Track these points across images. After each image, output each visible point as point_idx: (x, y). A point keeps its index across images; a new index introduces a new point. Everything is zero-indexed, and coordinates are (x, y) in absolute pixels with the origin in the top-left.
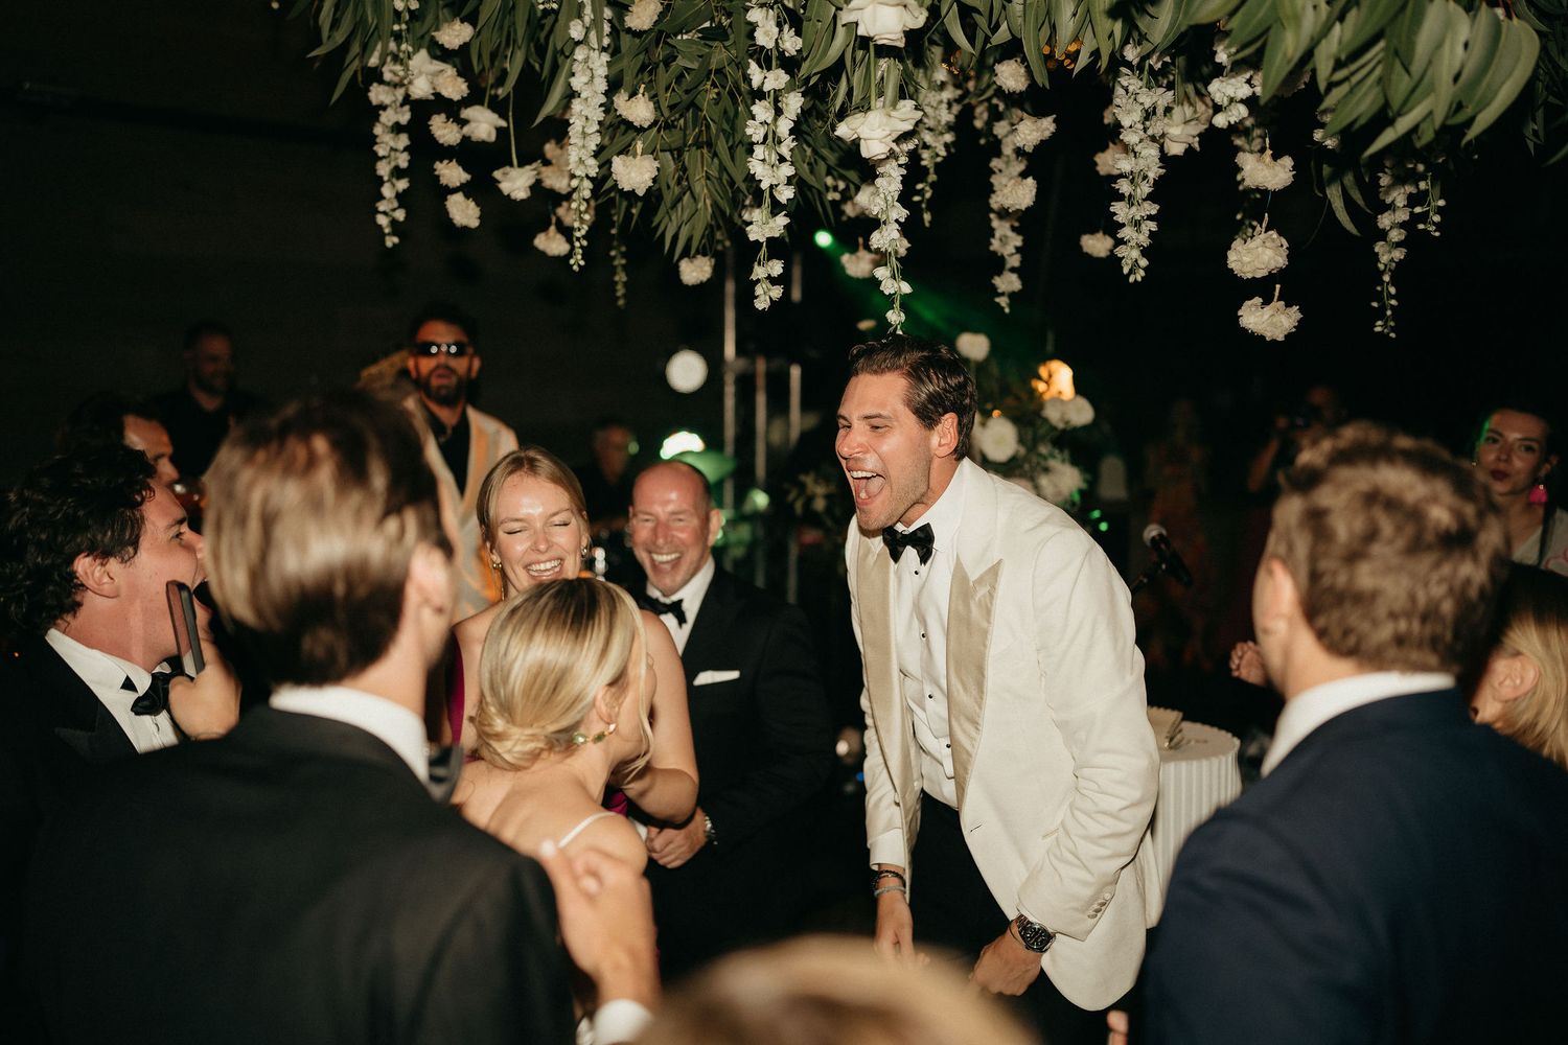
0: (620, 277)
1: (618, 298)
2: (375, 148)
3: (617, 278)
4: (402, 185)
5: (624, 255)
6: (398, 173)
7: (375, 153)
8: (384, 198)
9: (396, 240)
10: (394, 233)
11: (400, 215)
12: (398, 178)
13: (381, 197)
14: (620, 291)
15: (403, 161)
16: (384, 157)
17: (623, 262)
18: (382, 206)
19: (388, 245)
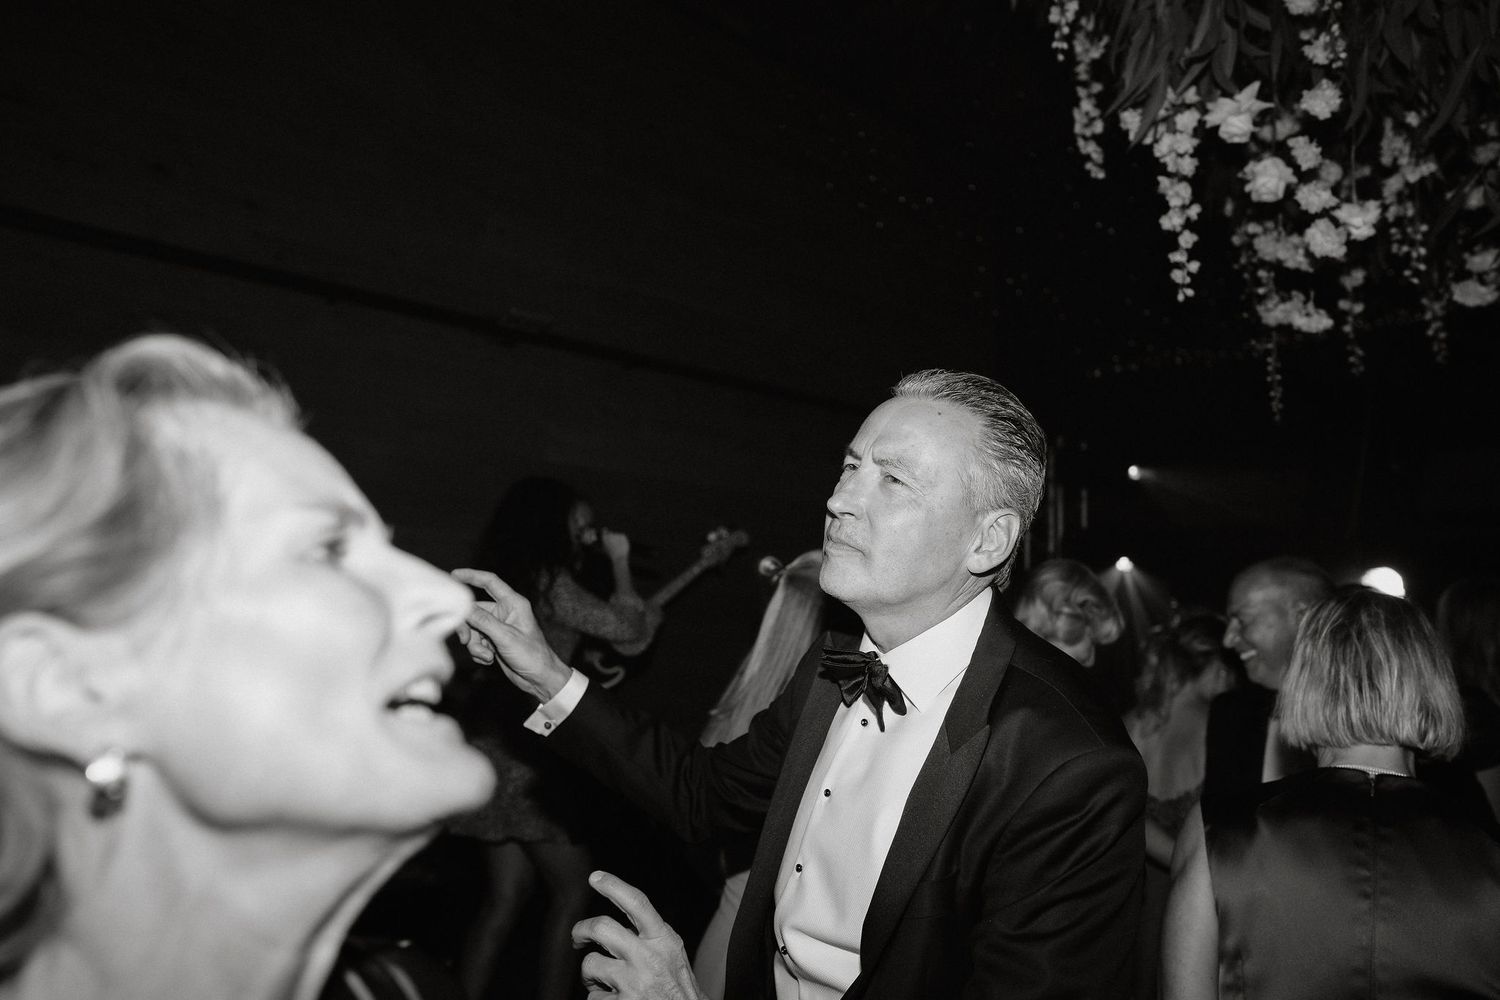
0: (1276, 393)
1: (1274, 414)
3: (1272, 394)
5: (1278, 371)
8: (1180, 247)
9: (1190, 292)
10: (1188, 286)
11: (1194, 266)
13: (1176, 247)
15: (1194, 211)
16: (1173, 208)
17: (1278, 377)
18: (1177, 257)
19: (1181, 298)
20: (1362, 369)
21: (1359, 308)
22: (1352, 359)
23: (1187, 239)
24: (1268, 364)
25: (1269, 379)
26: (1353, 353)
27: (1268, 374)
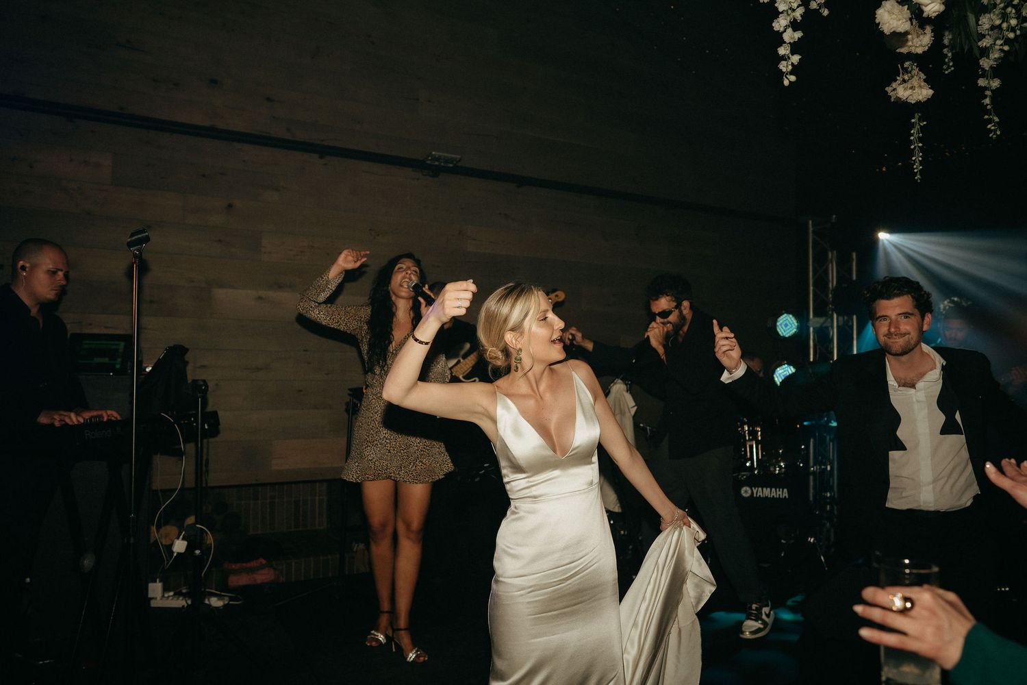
0: (917, 158)
1: (915, 174)
2: (776, 5)
4: (798, 35)
5: (920, 140)
6: (794, 25)
7: (777, 8)
8: (785, 43)
9: (793, 78)
10: (791, 73)
11: (796, 59)
12: (794, 30)
13: (782, 42)
14: (917, 167)
16: (782, 13)
17: (920, 145)
18: (782, 51)
19: (786, 83)
20: (998, 133)
21: (996, 84)
22: (989, 126)
23: (790, 36)
24: (912, 135)
25: (912, 147)
26: (990, 121)
27: (911, 142)
